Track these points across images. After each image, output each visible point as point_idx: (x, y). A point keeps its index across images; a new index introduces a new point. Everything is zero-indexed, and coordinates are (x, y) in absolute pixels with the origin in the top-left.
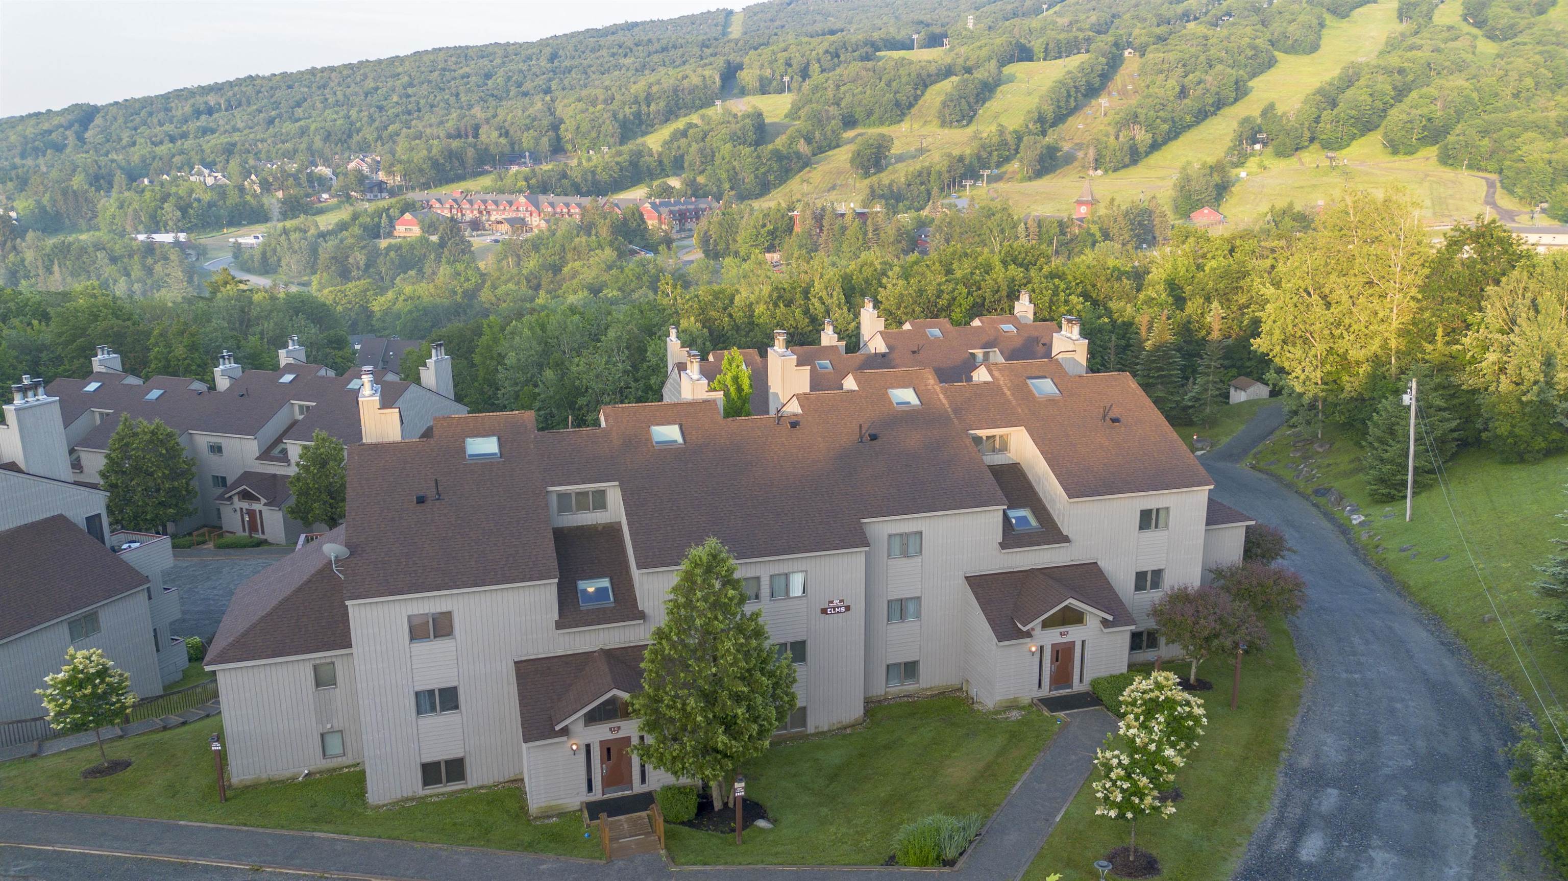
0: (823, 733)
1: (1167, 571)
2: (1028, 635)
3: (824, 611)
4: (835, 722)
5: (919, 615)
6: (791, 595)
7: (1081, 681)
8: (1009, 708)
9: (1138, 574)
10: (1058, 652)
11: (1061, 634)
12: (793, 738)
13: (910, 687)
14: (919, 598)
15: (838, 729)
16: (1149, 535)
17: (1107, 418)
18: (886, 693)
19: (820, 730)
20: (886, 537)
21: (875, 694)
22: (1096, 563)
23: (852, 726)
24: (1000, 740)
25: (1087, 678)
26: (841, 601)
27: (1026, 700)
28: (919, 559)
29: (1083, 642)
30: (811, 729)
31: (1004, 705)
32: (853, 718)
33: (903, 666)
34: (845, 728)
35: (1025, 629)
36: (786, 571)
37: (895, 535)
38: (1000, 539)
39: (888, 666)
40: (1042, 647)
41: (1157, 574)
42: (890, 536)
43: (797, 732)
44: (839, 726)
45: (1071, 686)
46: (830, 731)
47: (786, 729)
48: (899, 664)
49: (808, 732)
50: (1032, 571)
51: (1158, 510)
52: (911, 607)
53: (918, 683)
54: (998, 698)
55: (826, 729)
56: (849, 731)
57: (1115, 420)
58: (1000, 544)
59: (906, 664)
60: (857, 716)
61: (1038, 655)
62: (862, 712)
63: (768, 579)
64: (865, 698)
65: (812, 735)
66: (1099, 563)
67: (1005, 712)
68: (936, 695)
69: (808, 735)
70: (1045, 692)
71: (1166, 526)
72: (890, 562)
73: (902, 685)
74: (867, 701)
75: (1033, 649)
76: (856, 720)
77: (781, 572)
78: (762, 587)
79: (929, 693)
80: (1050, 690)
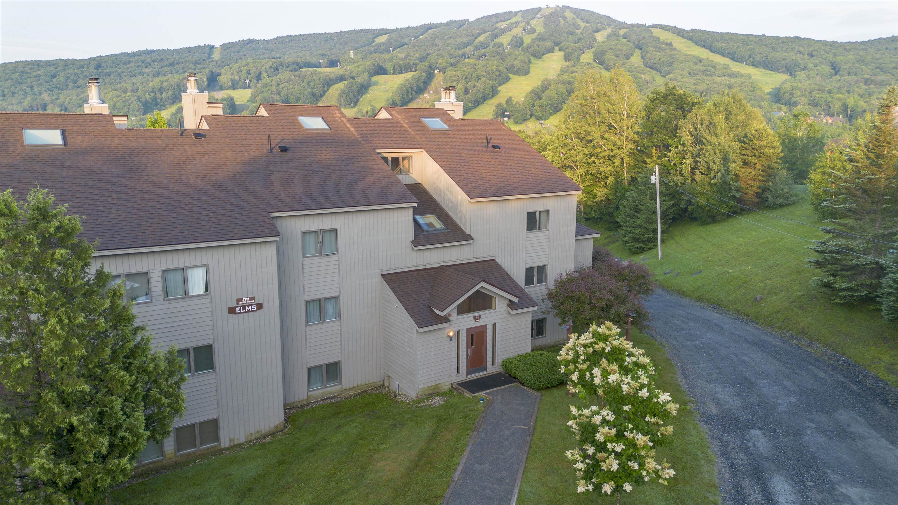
0: (239, 446)
1: (549, 266)
2: (446, 319)
3: (232, 311)
4: (253, 432)
5: (338, 315)
6: (191, 294)
7: (493, 363)
8: (431, 396)
9: (527, 269)
10: (472, 336)
11: (475, 319)
12: (204, 455)
13: (333, 389)
14: (337, 298)
15: (256, 439)
16: (534, 234)
17: (490, 146)
18: (308, 397)
19: (236, 442)
20: (300, 235)
21: (297, 400)
22: (494, 260)
23: (273, 434)
24: (429, 427)
25: (499, 361)
26: (251, 299)
27: (446, 386)
28: (335, 258)
29: (494, 325)
30: (225, 443)
31: (427, 392)
32: (272, 426)
33: (324, 368)
34: (265, 438)
35: (442, 314)
36: (182, 265)
37: (310, 232)
38: (412, 238)
39: (309, 370)
40: (458, 332)
41: (542, 269)
42: (304, 233)
43: (207, 449)
44: (258, 435)
45: (485, 369)
46: (247, 442)
47: (195, 447)
48: (321, 366)
49: (223, 446)
50: (441, 267)
51: (540, 212)
52: (330, 308)
53: (341, 384)
54: (421, 386)
55: (242, 440)
56: (268, 440)
57: (494, 147)
58: (412, 242)
59: (328, 365)
60: (277, 423)
61: (455, 340)
62: (282, 418)
63: (159, 274)
64: (285, 405)
65: (226, 449)
66: (497, 260)
67: (428, 400)
68: (359, 394)
69: (222, 450)
70: (463, 376)
71: (547, 227)
72: (306, 261)
73: (325, 387)
74: (288, 408)
75: (451, 334)
76: (276, 427)
77: (176, 266)
78: (152, 285)
79: (352, 393)
80: (467, 375)
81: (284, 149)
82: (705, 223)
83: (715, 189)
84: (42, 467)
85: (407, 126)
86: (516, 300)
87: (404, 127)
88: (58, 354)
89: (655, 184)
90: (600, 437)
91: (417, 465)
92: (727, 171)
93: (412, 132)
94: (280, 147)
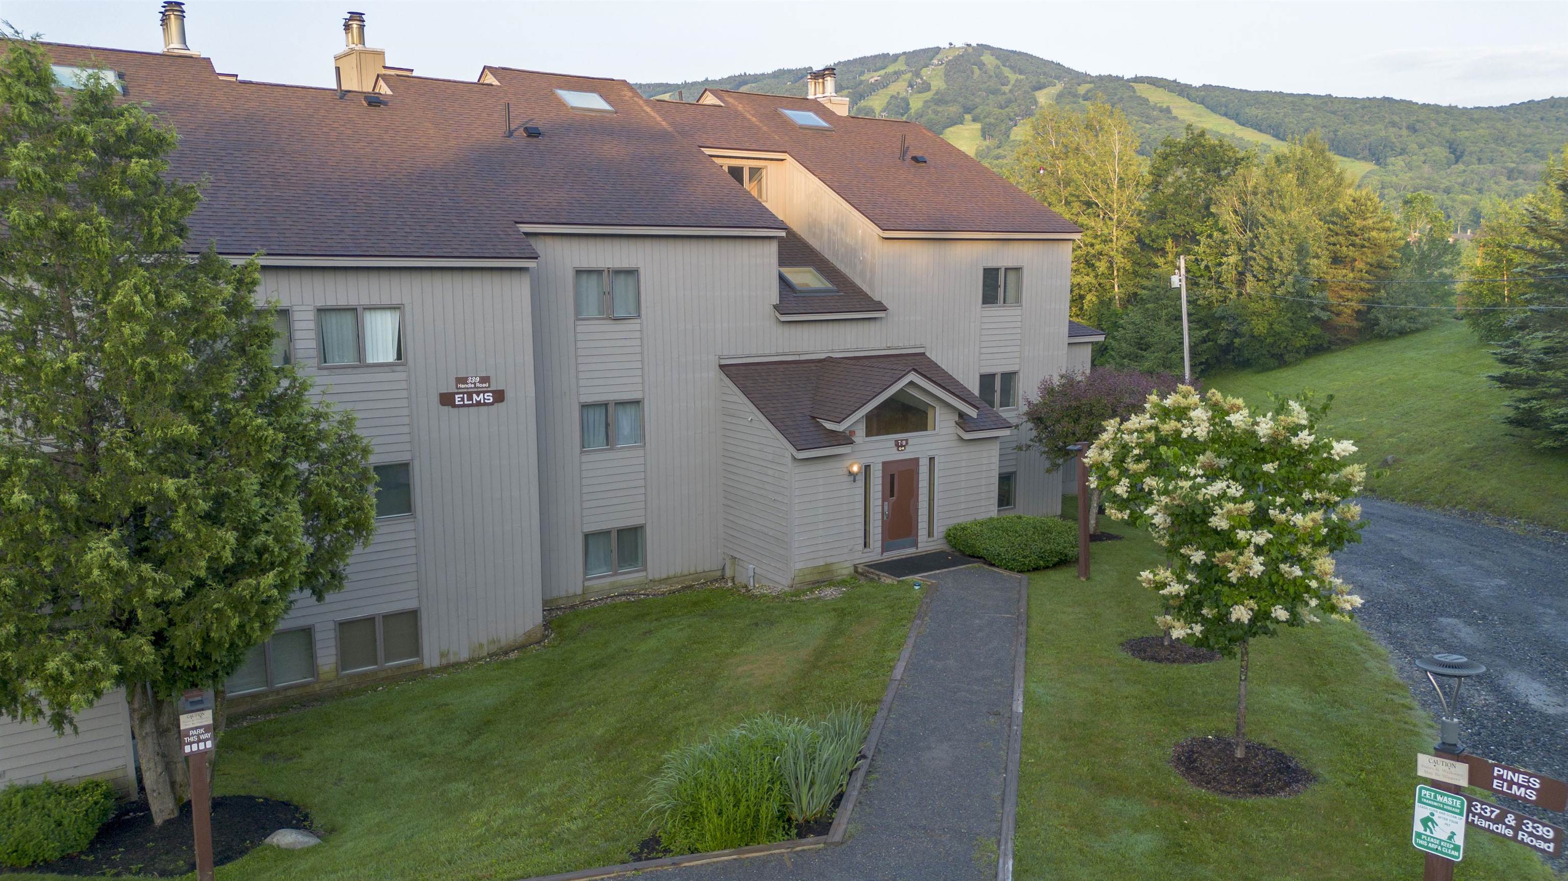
0: (457, 665)
1: (1021, 375)
2: (846, 439)
3: (447, 400)
4: (484, 641)
5: (640, 435)
6: (370, 360)
7: (930, 534)
8: (817, 584)
9: (983, 377)
10: (892, 476)
11: (898, 446)
12: (394, 678)
13: (630, 578)
14: (637, 403)
15: (490, 655)
16: (995, 312)
17: (908, 157)
18: (585, 590)
19: (452, 659)
20: (570, 275)
21: (563, 594)
22: (923, 354)
23: (522, 647)
24: (821, 625)
25: (940, 529)
26: (485, 379)
27: (845, 570)
28: (634, 325)
29: (932, 459)
30: (431, 658)
31: (809, 578)
32: (520, 631)
33: (614, 535)
34: (506, 653)
35: (840, 428)
36: (353, 302)
37: (589, 272)
38: (776, 301)
39: (587, 536)
40: (867, 468)
41: (1009, 378)
42: (579, 272)
43: (399, 667)
44: (494, 648)
45: (916, 545)
46: (472, 660)
47: (376, 664)
48: (607, 533)
49: (427, 665)
50: (829, 360)
51: (1006, 269)
52: (625, 422)
53: (645, 570)
54: (799, 566)
55: (464, 656)
56: (513, 656)
57: (915, 159)
58: (775, 307)
59: (621, 532)
60: (529, 627)
61: (861, 478)
62: (539, 619)
63: (311, 315)
64: (545, 603)
65: (433, 671)
66: (928, 354)
67: (812, 592)
68: (678, 591)
69: (425, 672)
70: (875, 553)
71: (1018, 300)
72: (582, 327)
73: (616, 574)
74: (550, 606)
75: (855, 469)
76: (528, 634)
77: (342, 302)
78: (298, 335)
79: (664, 588)
80: (883, 552)
81: (533, 133)
82: (1265, 369)
83: (1283, 305)
84: (105, 566)
85: (754, 119)
86: (973, 413)
87: (749, 120)
88: (136, 351)
89: (1180, 289)
90: (1219, 522)
91: (815, 667)
92: (1305, 272)
93: (765, 128)
94: (526, 129)
